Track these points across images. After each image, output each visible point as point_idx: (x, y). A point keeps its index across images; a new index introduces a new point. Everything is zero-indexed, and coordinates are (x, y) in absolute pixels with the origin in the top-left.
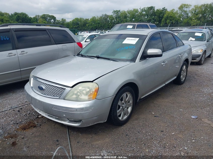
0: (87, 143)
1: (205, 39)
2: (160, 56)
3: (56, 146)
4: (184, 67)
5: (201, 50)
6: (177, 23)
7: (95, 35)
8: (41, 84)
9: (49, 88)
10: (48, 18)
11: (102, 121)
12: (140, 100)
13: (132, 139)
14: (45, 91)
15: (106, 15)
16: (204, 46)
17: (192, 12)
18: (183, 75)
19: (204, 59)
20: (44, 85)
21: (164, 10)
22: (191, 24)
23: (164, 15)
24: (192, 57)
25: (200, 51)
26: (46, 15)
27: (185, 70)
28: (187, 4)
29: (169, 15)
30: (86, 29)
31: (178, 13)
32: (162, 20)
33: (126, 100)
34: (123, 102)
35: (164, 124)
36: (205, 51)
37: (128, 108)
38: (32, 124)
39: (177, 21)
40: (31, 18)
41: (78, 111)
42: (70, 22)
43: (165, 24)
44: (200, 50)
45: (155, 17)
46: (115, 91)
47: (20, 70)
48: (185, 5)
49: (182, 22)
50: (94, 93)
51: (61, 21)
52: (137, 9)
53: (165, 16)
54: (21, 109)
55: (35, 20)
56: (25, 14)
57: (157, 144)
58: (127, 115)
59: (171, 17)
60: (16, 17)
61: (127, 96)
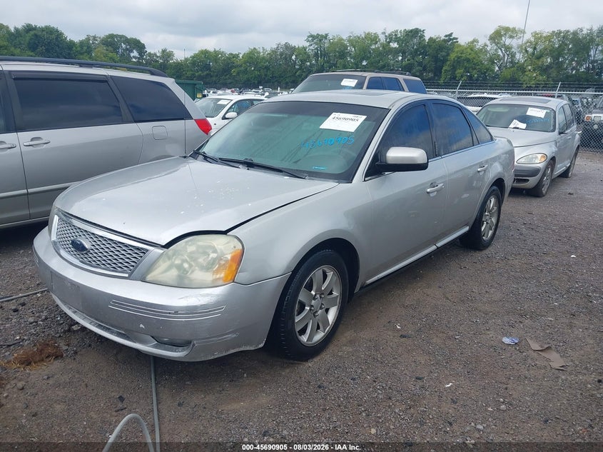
0: (205, 408)
1: (555, 126)
2: (422, 167)
3: (114, 413)
4: (493, 200)
5: (542, 157)
6: (485, 79)
7: (251, 101)
8: (81, 233)
9: (102, 246)
10: (124, 46)
11: (251, 346)
12: (362, 288)
13: (333, 398)
14: (90, 255)
15: (287, 46)
16: (551, 147)
17: (527, 51)
18: (487, 223)
19: (549, 181)
20: (87, 236)
21: (451, 39)
22: (522, 84)
23: (448, 55)
24: (516, 175)
25: (539, 158)
26: (117, 36)
27: (493, 208)
28: (514, 29)
29: (463, 55)
30: (229, 81)
31: (486, 51)
32: (444, 68)
33: (323, 289)
34: (313, 293)
35: (427, 357)
36: (553, 159)
37: (327, 311)
38: (50, 350)
39: (485, 73)
40: (72, 44)
41: (180, 314)
42: (186, 59)
43: (451, 79)
44: (539, 156)
45: (423, 58)
46: (291, 261)
47: (25, 191)
48: (507, 29)
49: (496, 76)
50: (231, 266)
51: (158, 55)
52: (375, 34)
53: (453, 56)
54: (23, 304)
55: (85, 48)
56: (57, 31)
57: (401, 414)
58: (325, 330)
59: (468, 60)
60: (28, 38)
61: (325, 276)
